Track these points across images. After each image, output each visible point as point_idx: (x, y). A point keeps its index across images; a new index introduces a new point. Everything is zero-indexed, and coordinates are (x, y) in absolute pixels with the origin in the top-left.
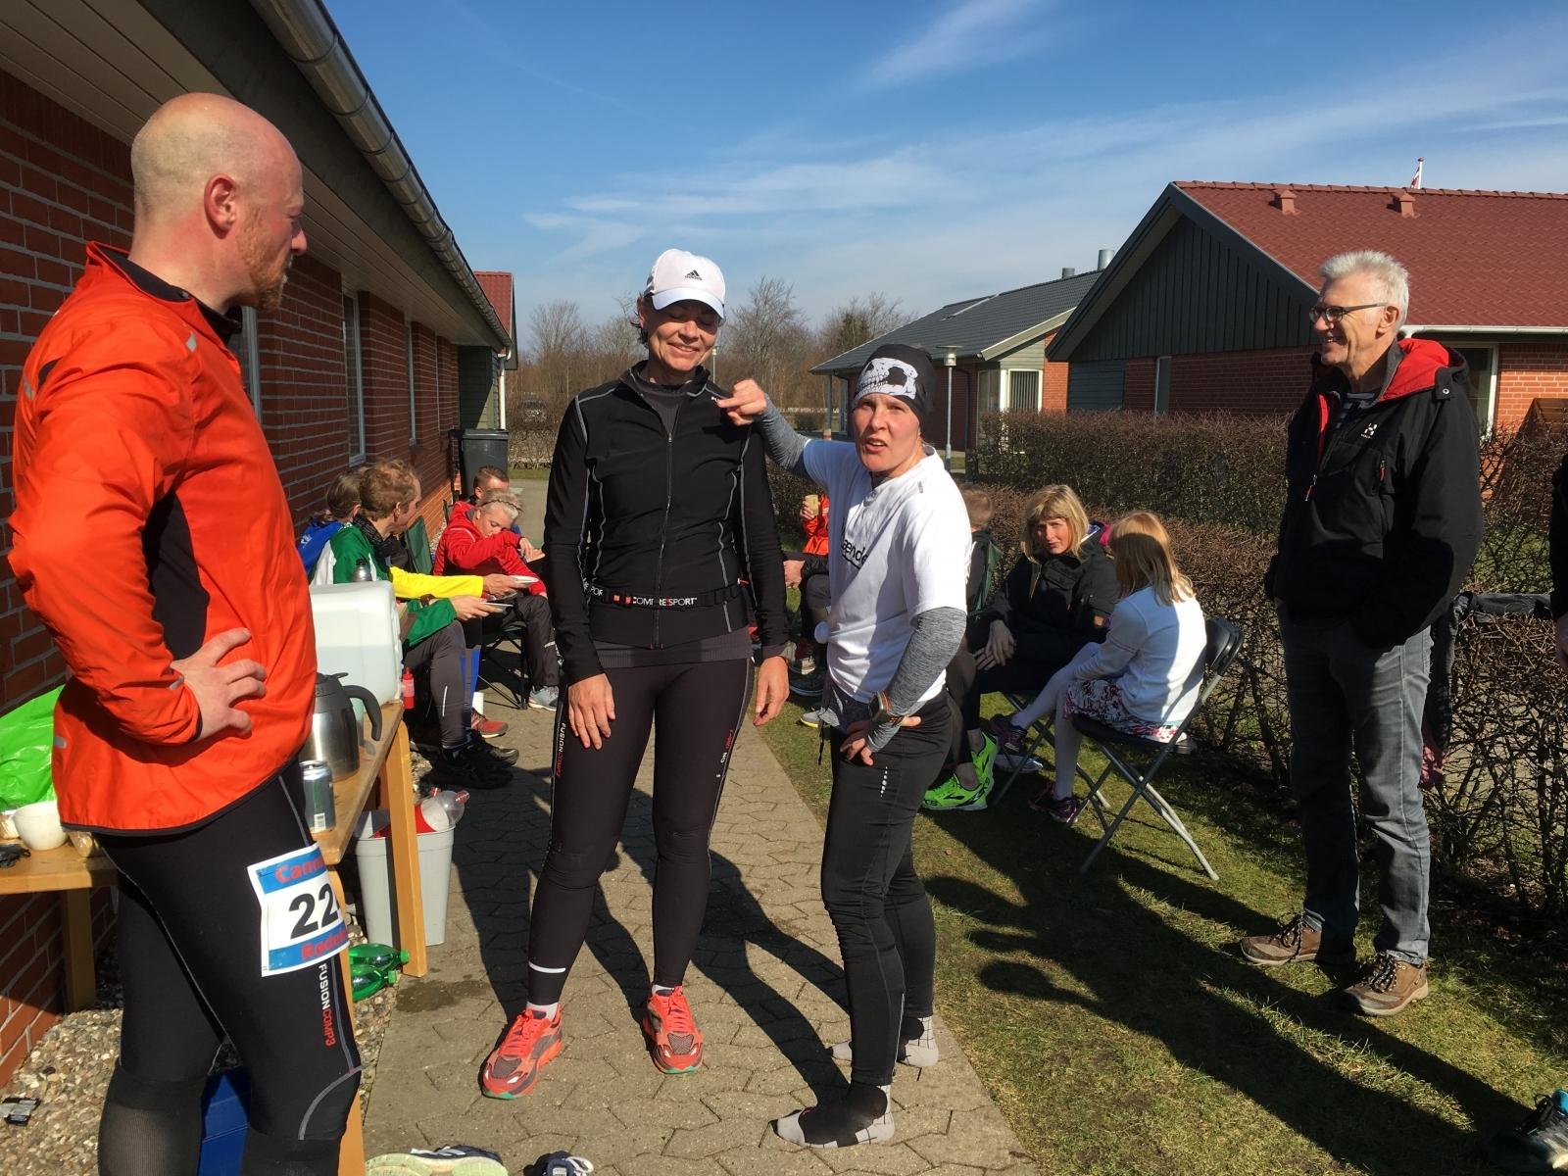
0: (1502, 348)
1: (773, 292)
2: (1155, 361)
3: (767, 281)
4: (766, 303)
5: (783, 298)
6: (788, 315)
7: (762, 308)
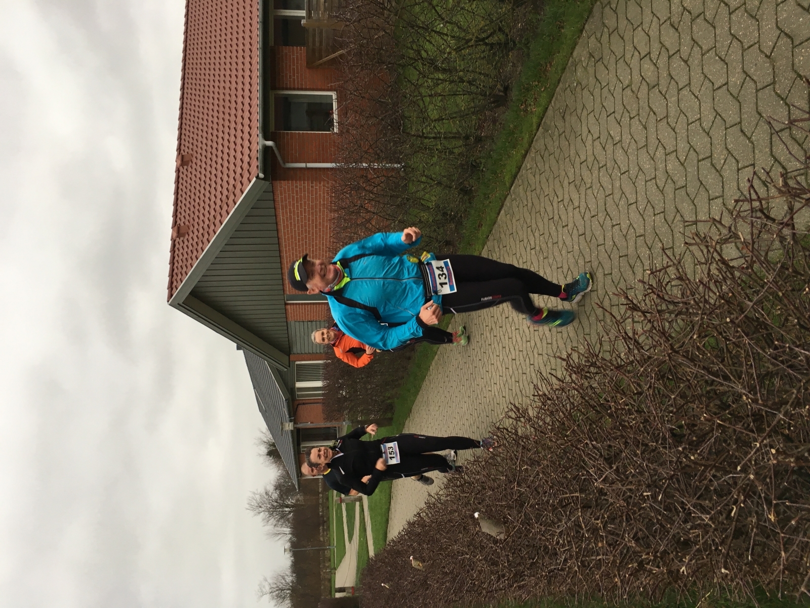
0: (274, 88)
1: (254, 503)
2: (288, 304)
3: (247, 506)
4: (260, 507)
5: (258, 497)
6: (267, 493)
7: (263, 509)
